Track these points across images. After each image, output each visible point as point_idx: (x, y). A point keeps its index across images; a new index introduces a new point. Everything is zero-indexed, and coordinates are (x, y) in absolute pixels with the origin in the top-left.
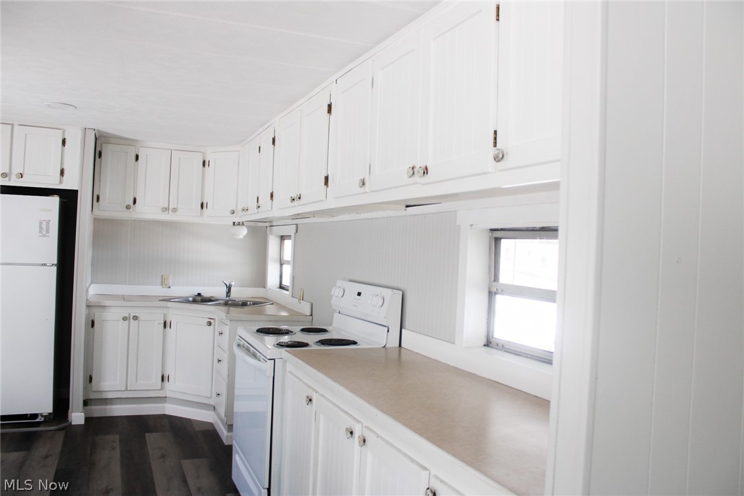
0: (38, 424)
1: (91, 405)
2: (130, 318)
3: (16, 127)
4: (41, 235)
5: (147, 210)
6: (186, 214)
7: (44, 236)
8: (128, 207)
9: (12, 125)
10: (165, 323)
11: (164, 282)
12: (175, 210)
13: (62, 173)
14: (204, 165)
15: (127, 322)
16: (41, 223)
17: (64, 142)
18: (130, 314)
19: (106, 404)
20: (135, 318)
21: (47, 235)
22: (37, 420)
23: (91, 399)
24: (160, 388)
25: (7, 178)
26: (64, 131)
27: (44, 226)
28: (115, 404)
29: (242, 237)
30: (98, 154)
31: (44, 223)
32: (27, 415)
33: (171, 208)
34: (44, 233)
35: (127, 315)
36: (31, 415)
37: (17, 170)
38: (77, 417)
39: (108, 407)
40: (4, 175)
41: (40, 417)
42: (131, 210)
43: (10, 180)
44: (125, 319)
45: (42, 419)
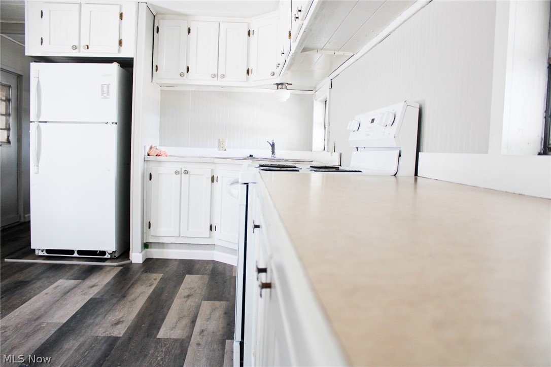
0: (106, 260)
1: (151, 248)
2: (181, 172)
3: (83, 6)
4: (103, 97)
5: (200, 77)
6: (234, 79)
7: (105, 98)
8: (182, 75)
9: (80, 4)
10: (213, 178)
11: (221, 146)
12: (223, 76)
13: (120, 43)
14: (249, 34)
15: (179, 176)
16: (102, 87)
17: (121, 16)
18: (181, 169)
19: (163, 248)
20: (186, 172)
21: (108, 97)
22: (106, 257)
23: (151, 243)
24: (208, 236)
25: (77, 50)
26: (121, 6)
27: (105, 89)
28: (172, 248)
29: (285, 100)
30: (156, 30)
31: (105, 86)
32: (97, 251)
33: (219, 74)
34: (105, 95)
35: (179, 170)
36: (100, 251)
37: (84, 43)
38: (137, 256)
39: (165, 250)
40: (75, 48)
41: (107, 254)
42: (185, 77)
43: (79, 52)
44: (177, 173)
45: (109, 257)
